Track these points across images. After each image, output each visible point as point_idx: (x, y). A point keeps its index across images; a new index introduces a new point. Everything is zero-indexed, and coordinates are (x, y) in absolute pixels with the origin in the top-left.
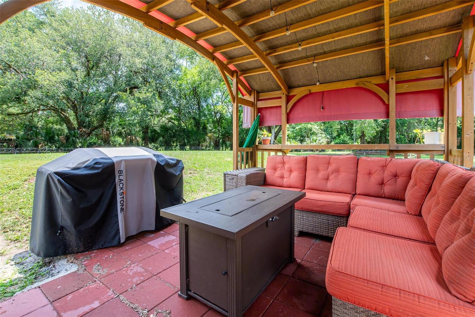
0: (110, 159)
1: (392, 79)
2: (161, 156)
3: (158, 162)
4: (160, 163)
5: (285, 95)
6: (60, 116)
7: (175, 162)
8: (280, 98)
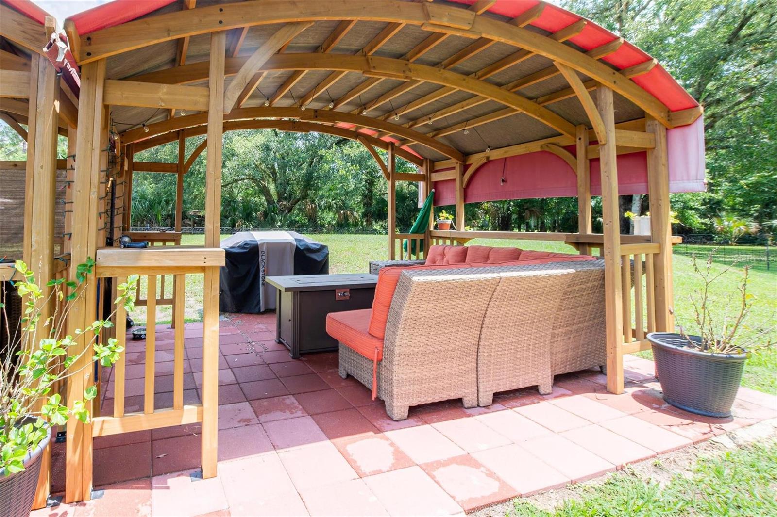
0: (256, 241)
1: (580, 139)
2: (303, 240)
3: (297, 247)
4: (300, 247)
5: (458, 165)
6: (258, 185)
7: (318, 247)
8: (454, 168)
